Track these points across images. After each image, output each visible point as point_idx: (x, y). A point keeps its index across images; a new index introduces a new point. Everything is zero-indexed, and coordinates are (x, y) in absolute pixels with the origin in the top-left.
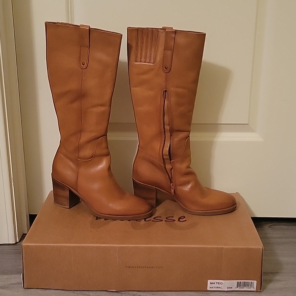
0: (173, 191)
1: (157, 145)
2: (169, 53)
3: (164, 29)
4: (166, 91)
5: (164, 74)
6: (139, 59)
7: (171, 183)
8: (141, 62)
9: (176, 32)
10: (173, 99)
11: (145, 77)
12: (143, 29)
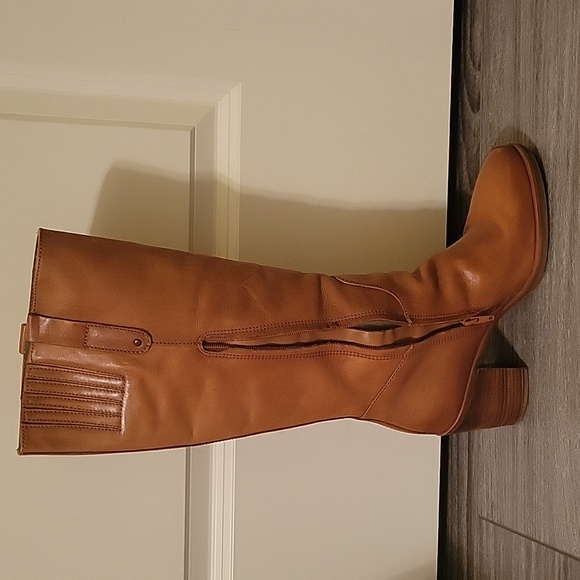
0: (483, 319)
1: (355, 365)
2: (94, 333)
3: (26, 348)
4: (205, 343)
5: (156, 350)
6: (111, 421)
7: (460, 325)
8: (119, 415)
9: (34, 314)
10: (229, 323)
11: (163, 404)
12: (24, 407)
